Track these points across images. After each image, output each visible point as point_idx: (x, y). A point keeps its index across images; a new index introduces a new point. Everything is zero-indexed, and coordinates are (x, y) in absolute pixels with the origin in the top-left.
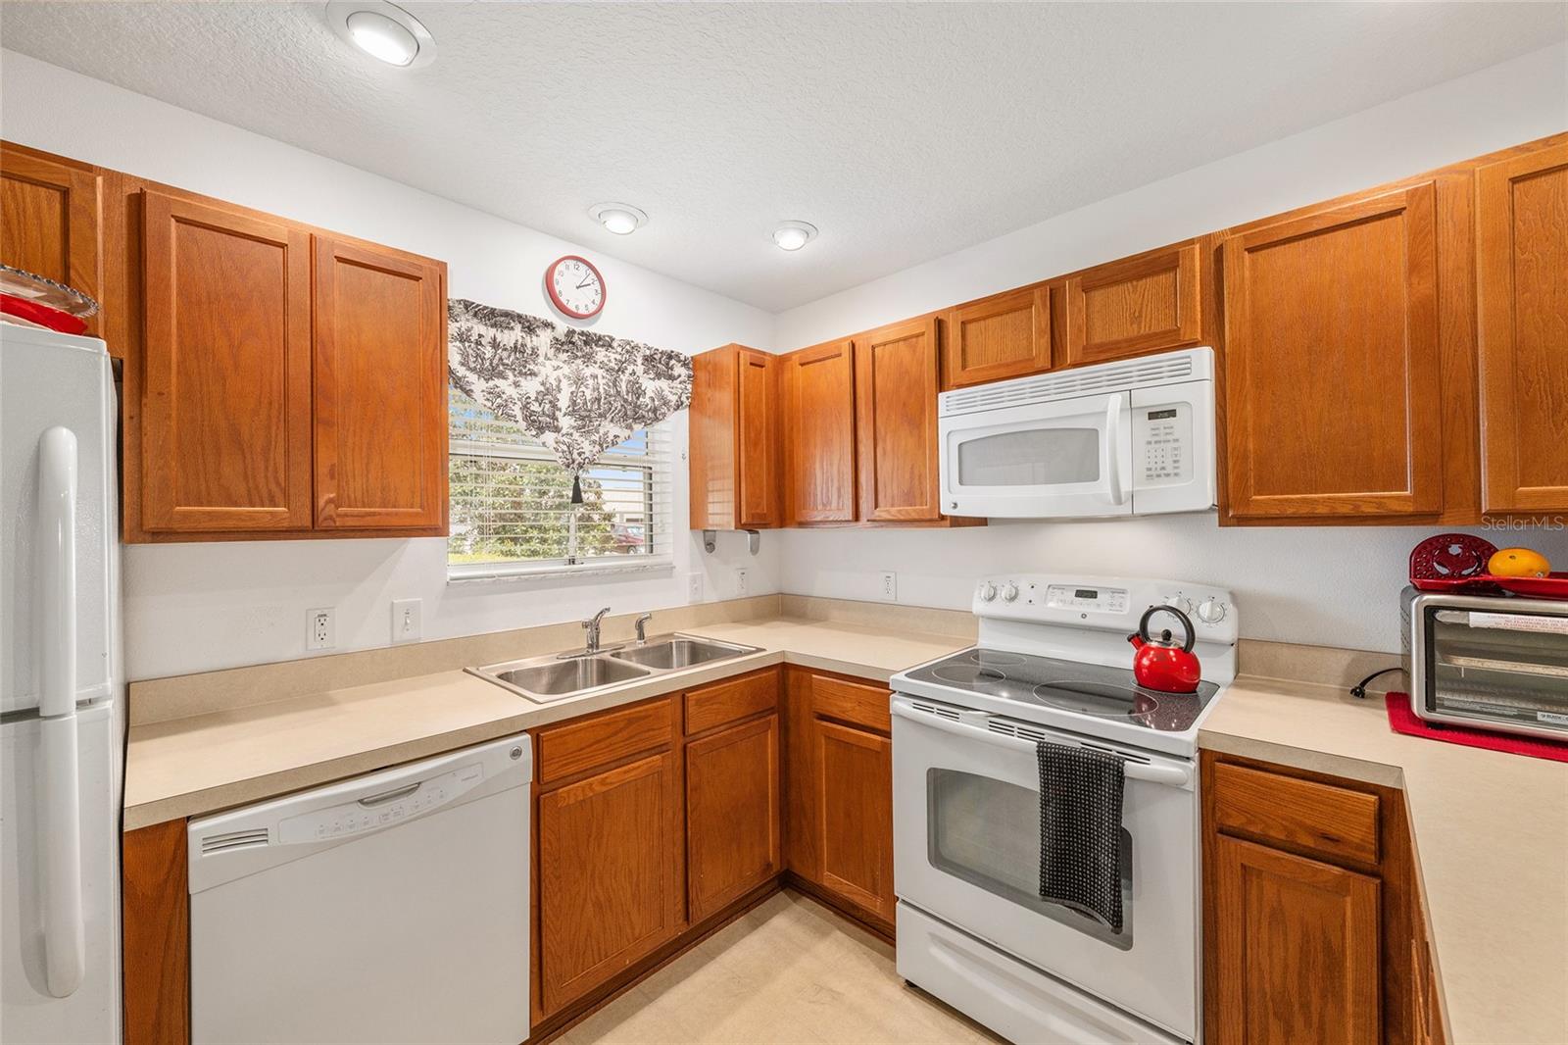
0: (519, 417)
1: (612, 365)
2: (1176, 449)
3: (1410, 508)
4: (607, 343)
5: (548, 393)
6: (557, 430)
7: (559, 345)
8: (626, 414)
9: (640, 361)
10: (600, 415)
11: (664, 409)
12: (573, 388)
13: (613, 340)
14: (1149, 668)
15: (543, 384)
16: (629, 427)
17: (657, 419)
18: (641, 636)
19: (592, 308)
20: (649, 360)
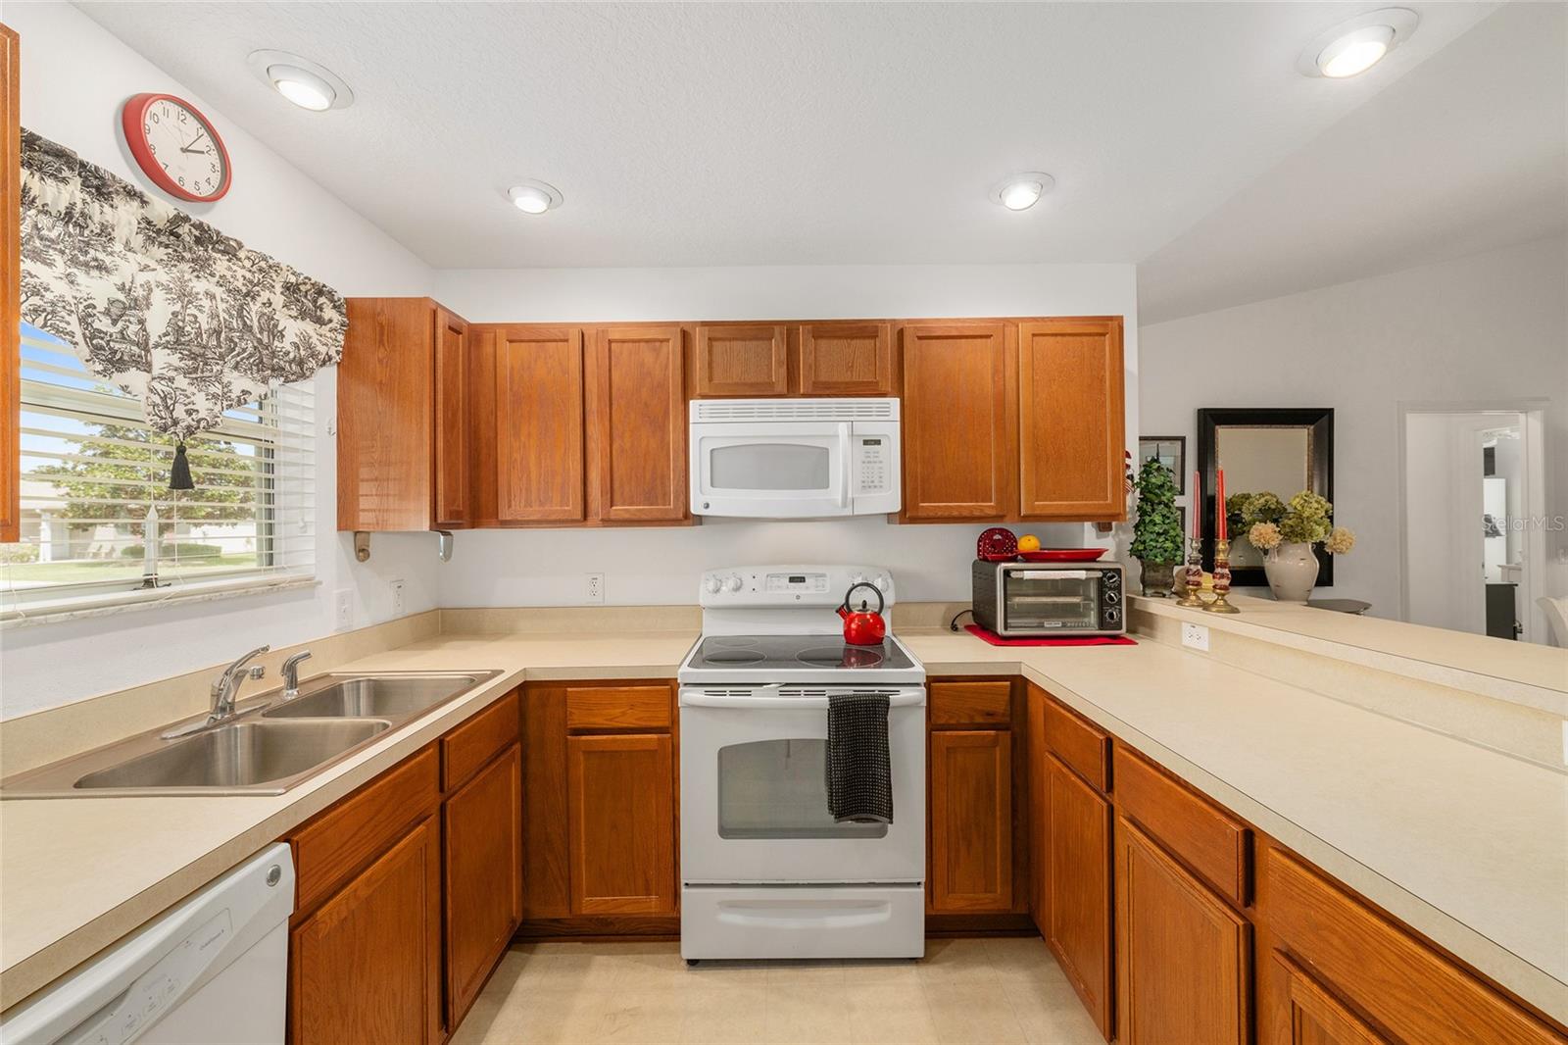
0: (79, 338)
1: (239, 284)
2: (881, 468)
3: (993, 513)
4: (231, 250)
5: (130, 305)
6: (147, 367)
7: (151, 231)
8: (261, 362)
9: (278, 289)
10: (222, 357)
11: (312, 363)
12: (178, 307)
13: (241, 246)
14: (856, 630)
15: (122, 288)
16: (265, 381)
17: (303, 376)
18: (293, 683)
19: (206, 191)
20: (290, 289)
